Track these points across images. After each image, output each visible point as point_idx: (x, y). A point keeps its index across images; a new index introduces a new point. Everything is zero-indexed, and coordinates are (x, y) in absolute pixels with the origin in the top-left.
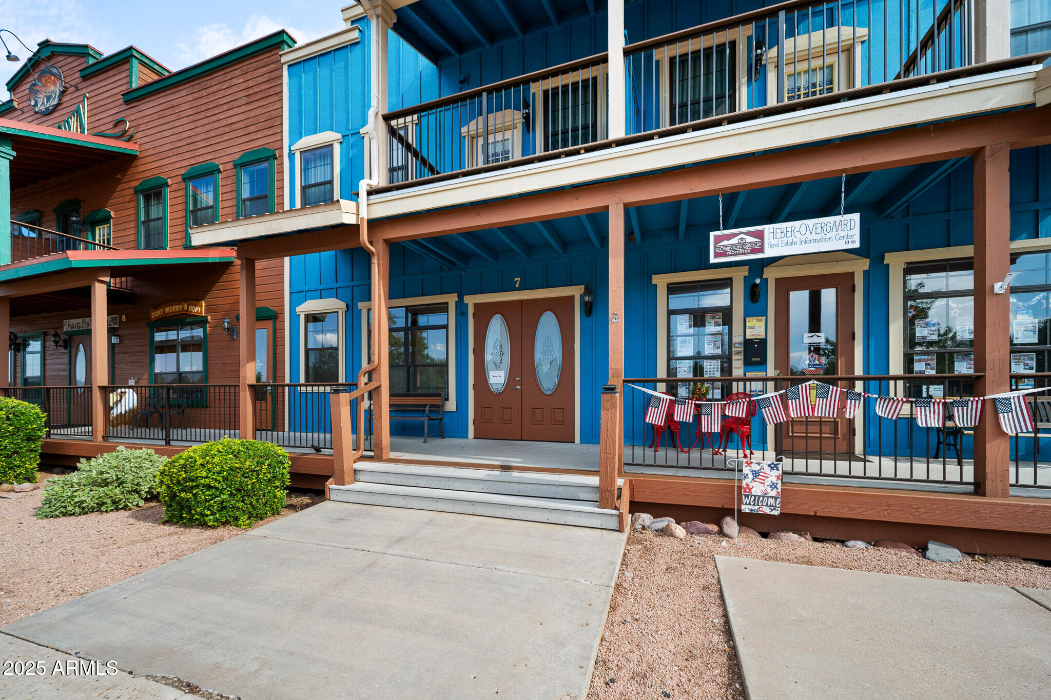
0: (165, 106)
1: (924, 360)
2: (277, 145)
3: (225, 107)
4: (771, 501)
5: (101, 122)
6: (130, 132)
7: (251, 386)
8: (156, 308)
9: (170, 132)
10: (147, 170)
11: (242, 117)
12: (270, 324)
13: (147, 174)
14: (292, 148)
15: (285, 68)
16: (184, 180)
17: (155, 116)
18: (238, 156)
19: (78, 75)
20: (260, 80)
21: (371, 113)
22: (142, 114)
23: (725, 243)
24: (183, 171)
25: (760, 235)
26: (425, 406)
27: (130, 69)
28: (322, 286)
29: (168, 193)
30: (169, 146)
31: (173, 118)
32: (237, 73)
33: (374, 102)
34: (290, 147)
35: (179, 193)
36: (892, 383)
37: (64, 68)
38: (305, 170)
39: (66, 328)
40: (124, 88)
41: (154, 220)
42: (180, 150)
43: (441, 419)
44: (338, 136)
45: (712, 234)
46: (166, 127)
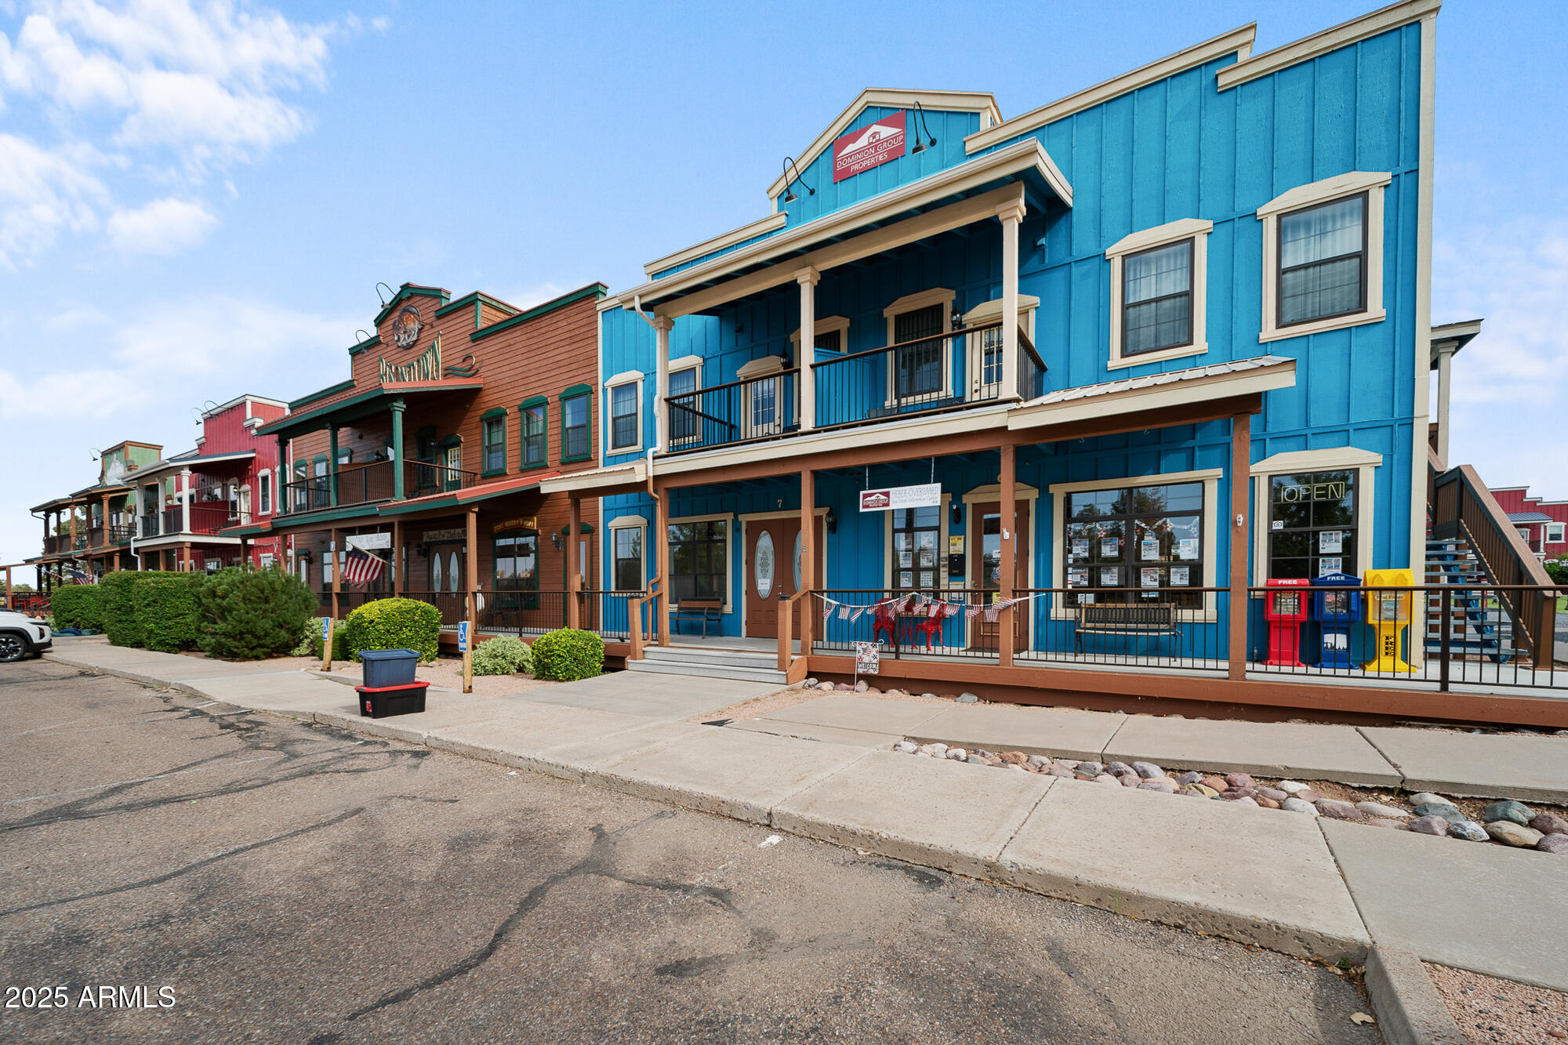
0: (504, 344)
1: (1080, 573)
2: (593, 382)
3: (552, 347)
4: (874, 666)
5: (452, 357)
6: (477, 366)
7: (578, 593)
8: (498, 522)
9: (508, 368)
10: (490, 401)
11: (566, 356)
12: (588, 536)
13: (490, 404)
14: (606, 385)
15: (600, 314)
16: (520, 410)
17: (497, 353)
18: (562, 390)
19: (433, 314)
20: (580, 324)
21: (656, 399)
22: (486, 351)
23: (868, 499)
24: (519, 402)
25: (887, 494)
26: (704, 609)
27: (476, 310)
28: (629, 505)
29: (507, 421)
30: (508, 380)
31: (511, 355)
32: (562, 317)
33: (658, 392)
34: (604, 383)
35: (516, 422)
36: (1054, 594)
37: (421, 308)
38: (615, 403)
39: (425, 539)
40: (470, 327)
41: (495, 445)
42: (516, 384)
43: (719, 620)
44: (641, 375)
45: (862, 493)
46: (505, 363)
